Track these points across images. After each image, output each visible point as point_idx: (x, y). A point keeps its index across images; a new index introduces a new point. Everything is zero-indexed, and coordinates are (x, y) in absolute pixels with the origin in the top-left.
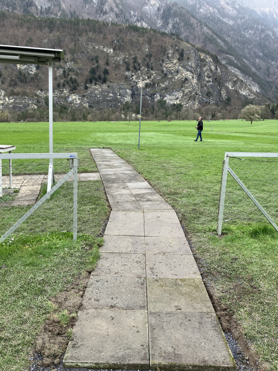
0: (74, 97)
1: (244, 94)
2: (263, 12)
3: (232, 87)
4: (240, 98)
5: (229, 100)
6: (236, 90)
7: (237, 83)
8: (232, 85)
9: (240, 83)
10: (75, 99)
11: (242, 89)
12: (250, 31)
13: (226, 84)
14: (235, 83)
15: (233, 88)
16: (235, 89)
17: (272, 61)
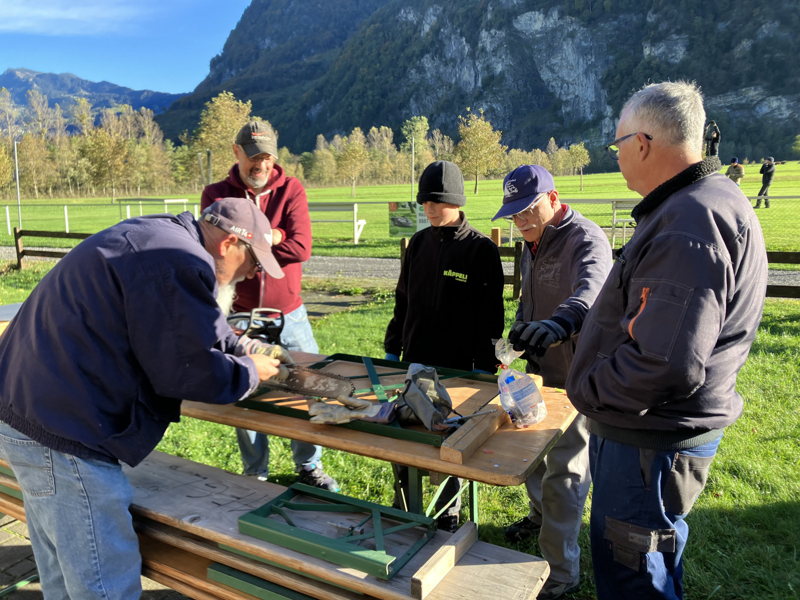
0: (775, 104)
10: (779, 108)
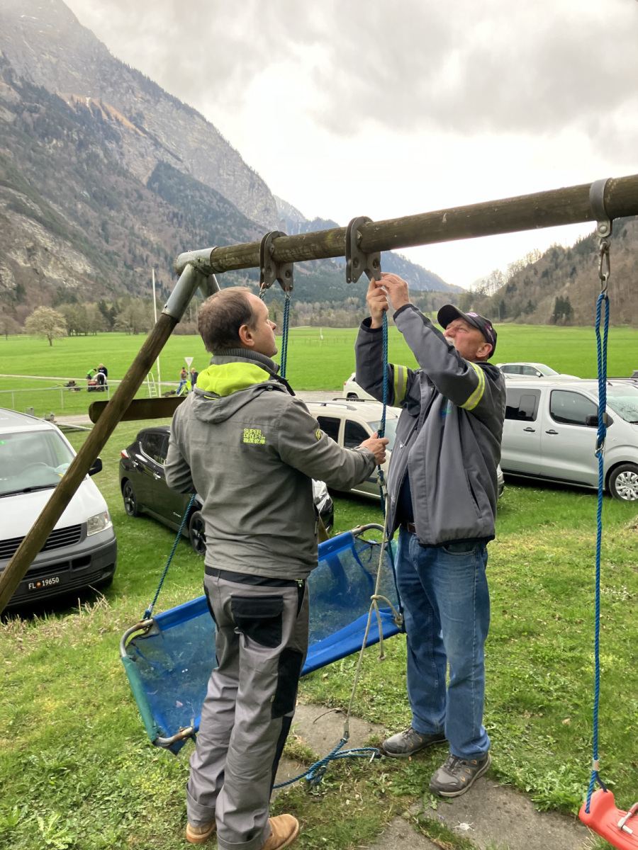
1: (55, 277)
2: (77, 104)
3: (25, 263)
4: (46, 287)
5: (20, 290)
6: (36, 270)
7: (35, 254)
8: (25, 257)
9: (44, 254)
11: (50, 267)
12: (54, 142)
13: (8, 254)
14: (31, 252)
15: (29, 265)
16: (32, 265)
17: (110, 209)
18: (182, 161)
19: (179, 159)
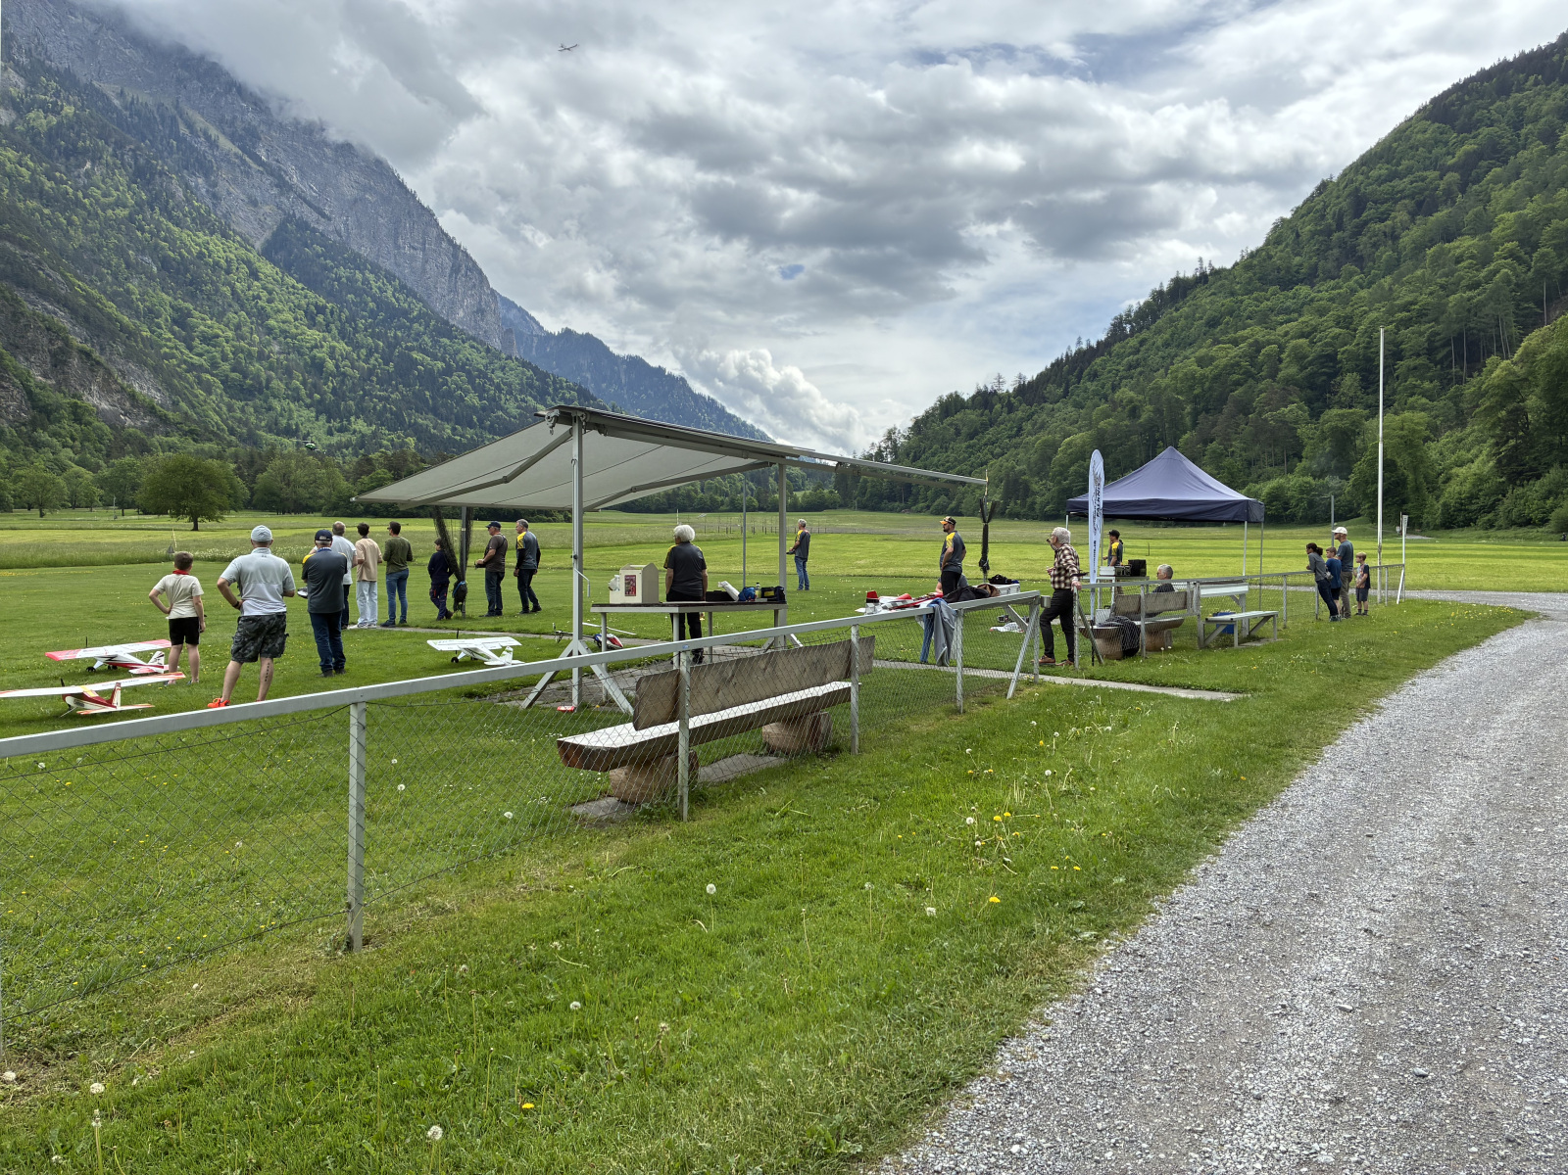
1: (105, 406)
2: (132, 103)
3: (45, 376)
7: (65, 362)
8: (45, 367)
9: (82, 362)
11: (94, 388)
12: (88, 165)
14: (58, 361)
18: (329, 219)
19: (324, 215)
